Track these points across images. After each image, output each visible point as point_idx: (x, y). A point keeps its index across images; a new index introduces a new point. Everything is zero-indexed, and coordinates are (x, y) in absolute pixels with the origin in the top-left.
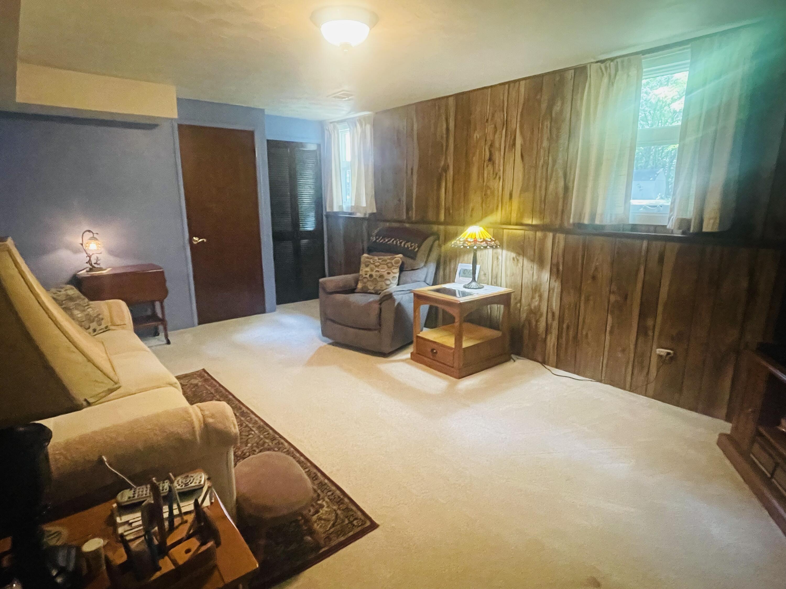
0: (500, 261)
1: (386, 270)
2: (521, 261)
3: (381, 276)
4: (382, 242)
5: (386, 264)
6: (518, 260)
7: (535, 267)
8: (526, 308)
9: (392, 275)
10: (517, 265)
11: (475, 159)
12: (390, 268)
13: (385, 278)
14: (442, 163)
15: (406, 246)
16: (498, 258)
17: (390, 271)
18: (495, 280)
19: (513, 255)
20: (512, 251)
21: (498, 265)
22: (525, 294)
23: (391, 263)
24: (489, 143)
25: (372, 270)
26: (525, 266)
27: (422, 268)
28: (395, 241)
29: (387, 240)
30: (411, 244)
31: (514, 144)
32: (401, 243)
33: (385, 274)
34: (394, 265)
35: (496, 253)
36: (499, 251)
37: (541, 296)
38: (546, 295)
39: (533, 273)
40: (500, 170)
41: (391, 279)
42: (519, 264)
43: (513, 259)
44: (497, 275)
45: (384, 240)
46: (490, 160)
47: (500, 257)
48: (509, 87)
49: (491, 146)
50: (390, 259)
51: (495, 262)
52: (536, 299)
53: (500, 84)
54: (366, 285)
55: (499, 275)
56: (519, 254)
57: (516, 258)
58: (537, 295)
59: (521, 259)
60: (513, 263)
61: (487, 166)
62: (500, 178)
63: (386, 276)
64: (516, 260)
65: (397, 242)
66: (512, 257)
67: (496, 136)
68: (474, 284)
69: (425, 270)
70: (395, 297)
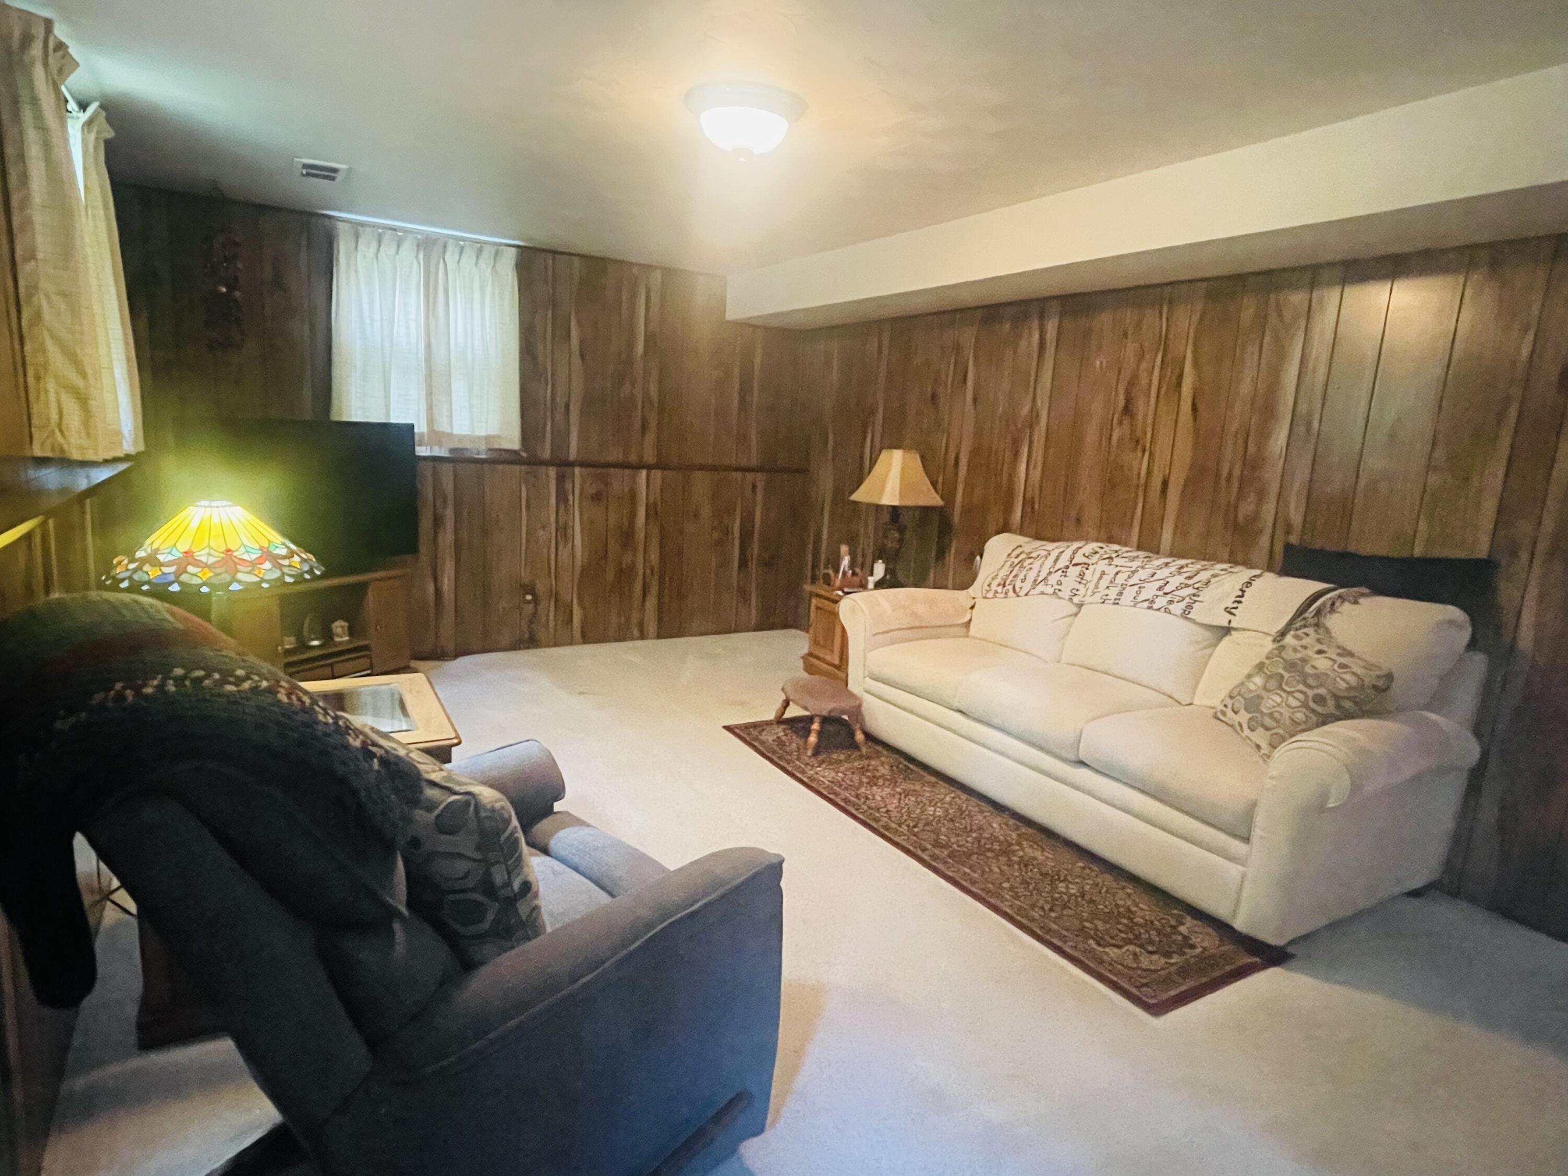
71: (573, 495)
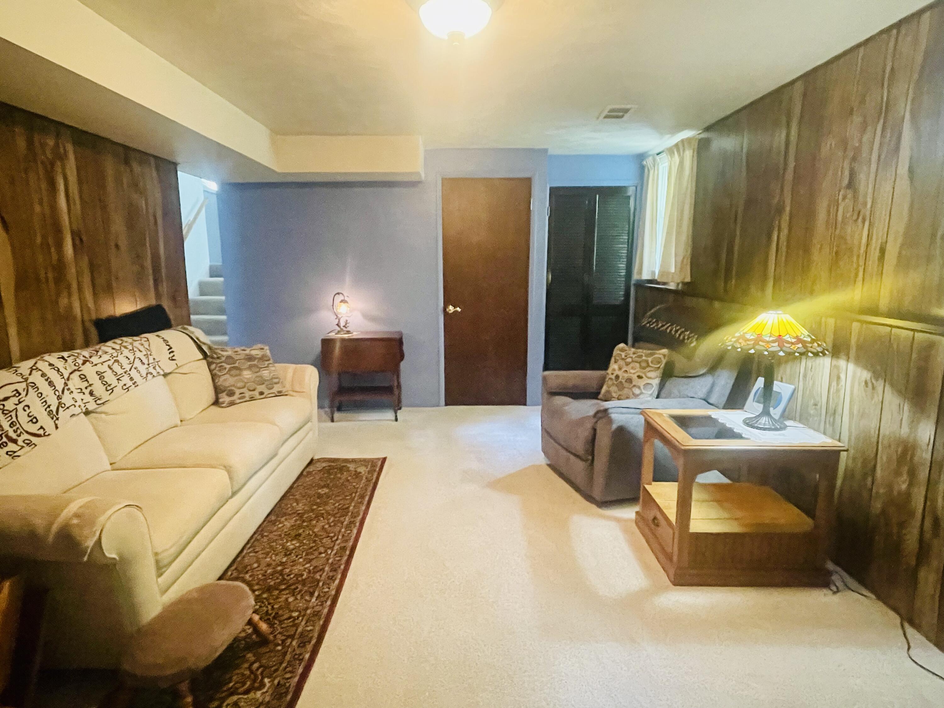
0: (843, 383)
1: (637, 372)
2: (880, 389)
3: (630, 380)
4: (654, 327)
5: (640, 363)
6: (874, 388)
7: (906, 408)
8: (882, 491)
9: (645, 381)
10: (872, 398)
11: (826, 184)
12: (644, 368)
13: (634, 383)
14: (775, 201)
15: (681, 337)
16: (839, 378)
17: (641, 374)
18: (832, 420)
19: (866, 375)
20: (865, 367)
21: (838, 391)
22: (885, 459)
23: (647, 362)
24: (851, 154)
25: (620, 369)
26: (886, 403)
27: (702, 375)
28: (670, 328)
29: (660, 325)
30: (690, 333)
31: (897, 148)
32: (676, 331)
33: (634, 377)
34: (651, 364)
35: (837, 367)
36: (842, 363)
37: (912, 474)
38: (923, 474)
39: (902, 420)
40: (865, 204)
41: (642, 387)
42: (876, 396)
43: (866, 383)
44: (835, 411)
45: (657, 325)
46: (850, 185)
47: (843, 376)
48: (898, 33)
49: (854, 159)
50: (646, 356)
51: (834, 384)
52: (905, 478)
53: (882, 32)
54: (610, 389)
55: (839, 410)
56: (876, 375)
57: (871, 382)
58: (905, 469)
59: (879, 385)
60: (865, 391)
61: (844, 198)
62: (864, 220)
63: (636, 381)
64: (870, 385)
65: (671, 330)
66: (863, 379)
67: (865, 138)
68: (764, 420)
69: (709, 380)
70: (613, 416)
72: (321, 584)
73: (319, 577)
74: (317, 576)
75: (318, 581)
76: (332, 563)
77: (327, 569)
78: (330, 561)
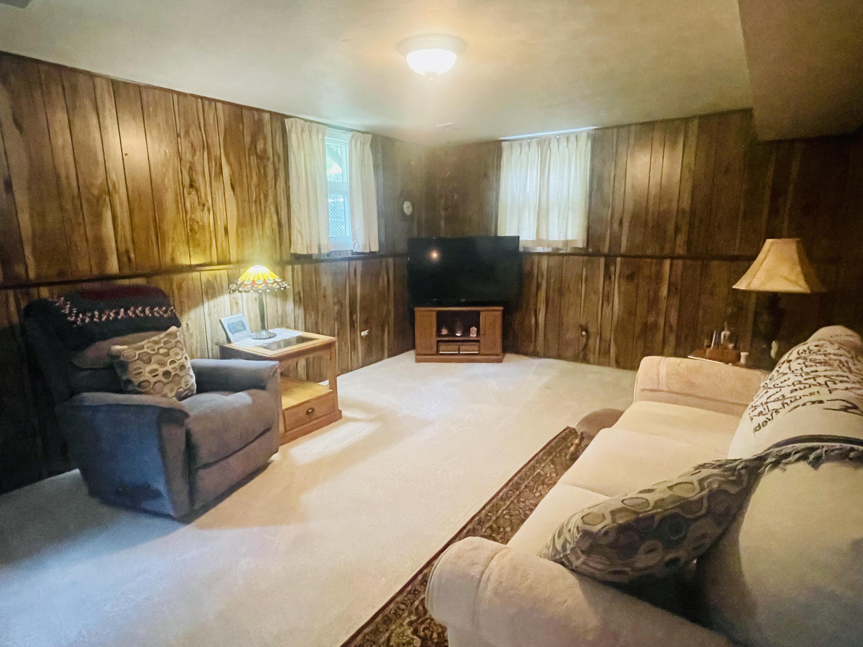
0: (241, 305)
24: (187, 166)
31: (221, 173)
39: (277, 307)
40: (207, 200)
46: (191, 186)
48: (203, 103)
61: (190, 194)
62: (209, 210)
67: (196, 159)
71: (615, 275)
72: (531, 478)
73: (531, 482)
74: (532, 484)
75: (532, 480)
76: (517, 490)
77: (523, 487)
78: (518, 493)
